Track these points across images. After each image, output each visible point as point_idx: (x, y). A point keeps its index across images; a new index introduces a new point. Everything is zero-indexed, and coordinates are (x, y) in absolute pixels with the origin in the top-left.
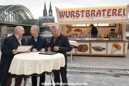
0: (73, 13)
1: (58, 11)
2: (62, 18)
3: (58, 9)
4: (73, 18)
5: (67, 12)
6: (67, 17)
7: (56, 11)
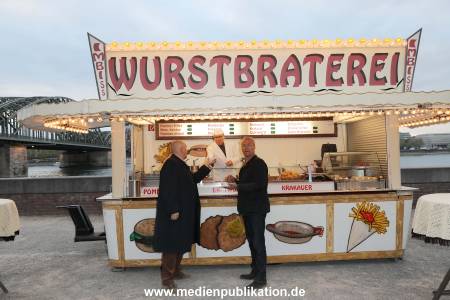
0: (174, 67)
1: (104, 56)
2: (123, 89)
3: (101, 47)
4: (175, 89)
5: (145, 59)
6: (149, 85)
7: (93, 56)
